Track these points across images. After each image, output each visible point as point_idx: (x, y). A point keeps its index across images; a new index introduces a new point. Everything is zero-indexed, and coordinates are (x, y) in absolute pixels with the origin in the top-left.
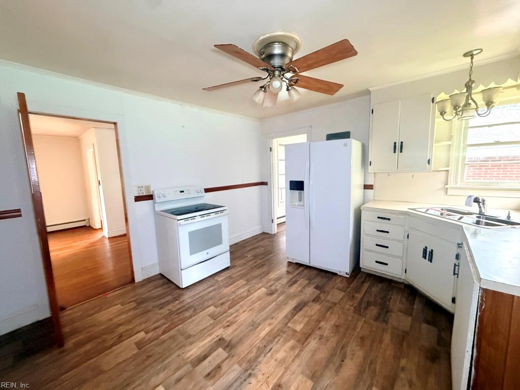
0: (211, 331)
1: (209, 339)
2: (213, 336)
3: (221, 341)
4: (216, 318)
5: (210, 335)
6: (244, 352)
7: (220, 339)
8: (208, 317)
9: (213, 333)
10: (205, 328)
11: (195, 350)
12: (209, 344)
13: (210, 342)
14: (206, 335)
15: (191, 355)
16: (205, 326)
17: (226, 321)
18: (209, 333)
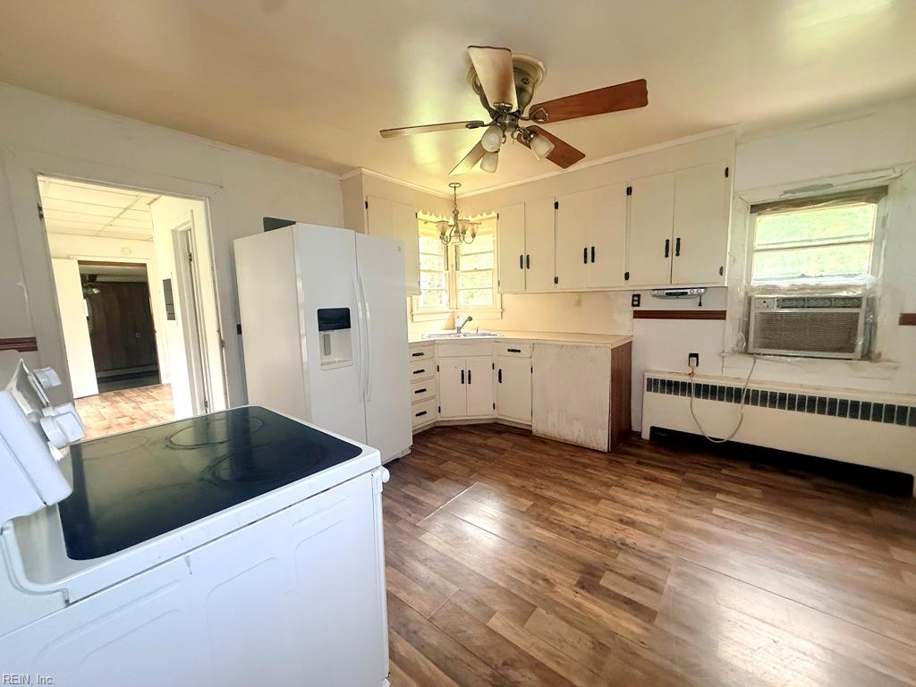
0: (569, 606)
1: (588, 605)
2: (578, 599)
3: (585, 584)
4: (530, 604)
5: (579, 606)
6: (593, 553)
7: (583, 588)
8: (530, 622)
9: (573, 603)
10: (563, 619)
11: (625, 624)
12: (599, 601)
13: (594, 602)
14: (583, 614)
15: (638, 625)
16: (558, 620)
17: (534, 586)
18: (577, 610)
